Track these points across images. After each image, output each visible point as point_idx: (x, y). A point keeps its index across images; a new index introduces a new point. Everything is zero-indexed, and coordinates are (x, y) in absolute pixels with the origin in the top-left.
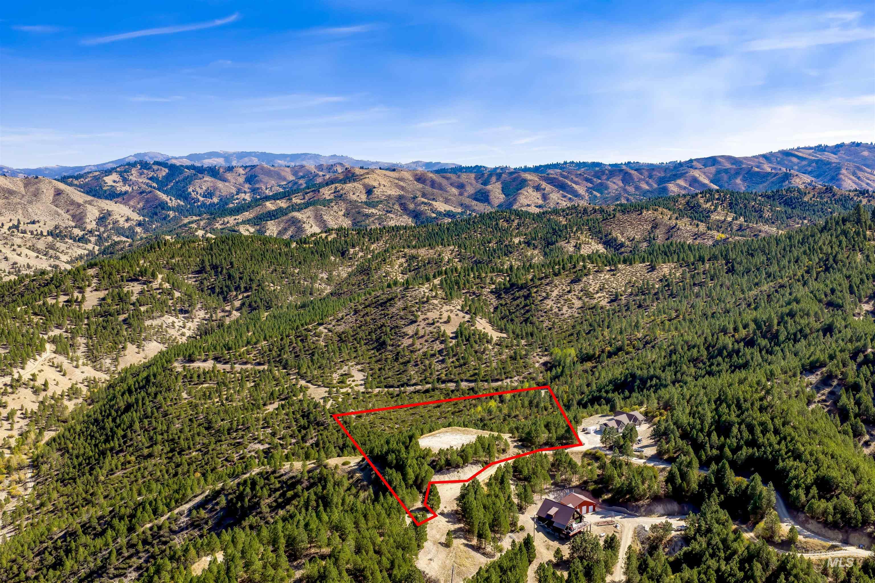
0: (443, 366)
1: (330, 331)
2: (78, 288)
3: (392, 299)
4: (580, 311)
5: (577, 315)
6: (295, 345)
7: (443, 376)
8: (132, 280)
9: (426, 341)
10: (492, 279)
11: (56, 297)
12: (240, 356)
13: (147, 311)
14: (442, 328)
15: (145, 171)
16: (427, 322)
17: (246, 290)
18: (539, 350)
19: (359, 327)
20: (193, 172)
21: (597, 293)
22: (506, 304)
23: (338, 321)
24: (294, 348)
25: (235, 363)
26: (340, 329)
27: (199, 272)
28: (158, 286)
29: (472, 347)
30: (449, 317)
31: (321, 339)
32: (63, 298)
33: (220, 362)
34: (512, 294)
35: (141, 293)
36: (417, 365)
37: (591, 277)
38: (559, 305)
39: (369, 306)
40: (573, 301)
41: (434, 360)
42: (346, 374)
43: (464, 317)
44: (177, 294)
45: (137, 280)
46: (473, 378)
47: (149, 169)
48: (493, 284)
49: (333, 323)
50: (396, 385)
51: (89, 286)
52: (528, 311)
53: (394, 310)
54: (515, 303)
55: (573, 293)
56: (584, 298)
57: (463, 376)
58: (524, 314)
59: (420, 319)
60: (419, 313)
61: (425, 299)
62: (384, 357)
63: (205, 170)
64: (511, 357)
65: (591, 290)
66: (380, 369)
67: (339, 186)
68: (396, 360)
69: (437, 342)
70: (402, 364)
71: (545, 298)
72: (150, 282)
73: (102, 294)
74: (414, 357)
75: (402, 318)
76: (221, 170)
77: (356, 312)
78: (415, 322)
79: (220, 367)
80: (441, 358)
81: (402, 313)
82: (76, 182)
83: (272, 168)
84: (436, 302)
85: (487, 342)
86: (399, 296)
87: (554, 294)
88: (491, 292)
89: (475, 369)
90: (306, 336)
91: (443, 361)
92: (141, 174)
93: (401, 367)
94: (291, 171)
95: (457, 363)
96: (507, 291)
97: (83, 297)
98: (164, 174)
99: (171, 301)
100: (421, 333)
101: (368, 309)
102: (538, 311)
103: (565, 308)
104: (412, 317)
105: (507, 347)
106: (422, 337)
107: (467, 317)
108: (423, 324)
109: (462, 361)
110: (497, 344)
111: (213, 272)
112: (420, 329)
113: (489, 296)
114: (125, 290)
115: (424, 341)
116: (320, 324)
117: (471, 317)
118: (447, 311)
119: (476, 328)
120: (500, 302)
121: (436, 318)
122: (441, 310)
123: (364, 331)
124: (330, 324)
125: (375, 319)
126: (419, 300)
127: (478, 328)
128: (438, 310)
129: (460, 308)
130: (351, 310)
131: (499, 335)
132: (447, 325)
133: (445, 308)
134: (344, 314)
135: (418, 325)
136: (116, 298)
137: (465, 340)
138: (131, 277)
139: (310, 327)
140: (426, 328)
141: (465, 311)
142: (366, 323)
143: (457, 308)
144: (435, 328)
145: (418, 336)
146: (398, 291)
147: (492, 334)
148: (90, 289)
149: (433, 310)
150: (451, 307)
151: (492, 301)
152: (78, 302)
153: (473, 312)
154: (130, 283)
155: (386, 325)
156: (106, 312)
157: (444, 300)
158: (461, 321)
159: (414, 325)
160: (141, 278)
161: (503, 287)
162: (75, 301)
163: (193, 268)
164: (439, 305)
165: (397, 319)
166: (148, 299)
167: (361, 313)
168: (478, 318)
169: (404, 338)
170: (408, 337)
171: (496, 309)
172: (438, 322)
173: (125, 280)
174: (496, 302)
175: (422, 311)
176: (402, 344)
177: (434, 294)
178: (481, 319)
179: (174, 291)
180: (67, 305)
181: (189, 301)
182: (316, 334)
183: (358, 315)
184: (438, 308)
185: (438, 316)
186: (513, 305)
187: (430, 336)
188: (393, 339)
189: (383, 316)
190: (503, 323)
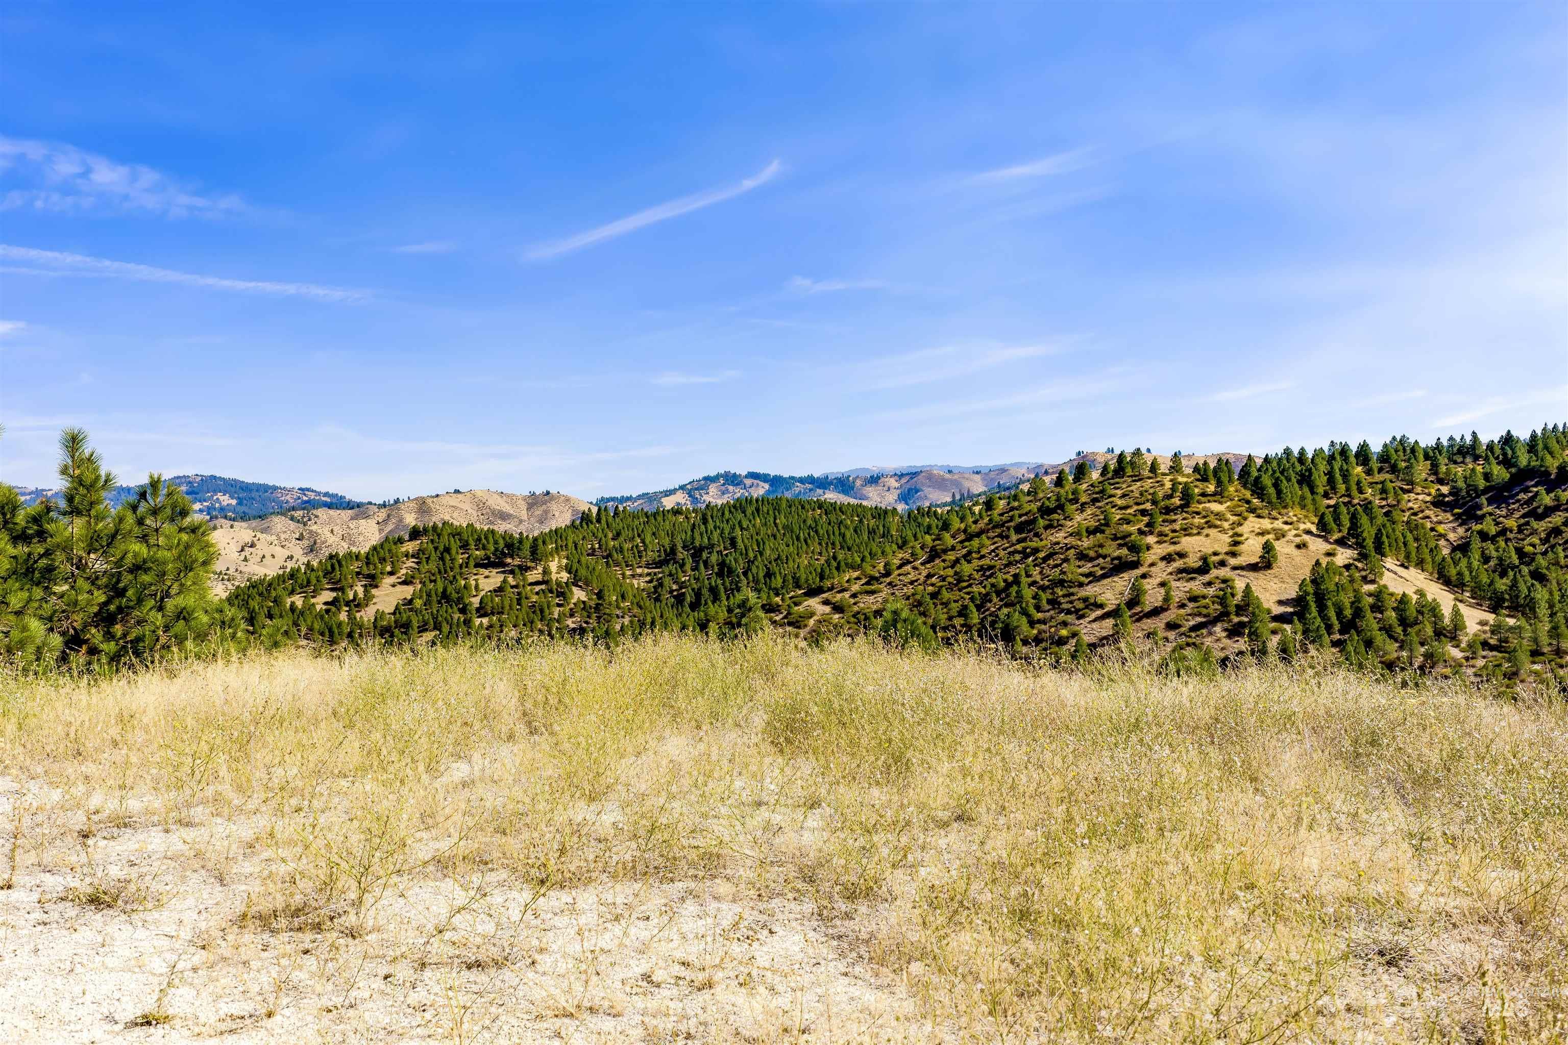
1: (838, 608)
2: (368, 576)
3: (1061, 507)
8: (489, 565)
9: (1171, 626)
10: (1434, 469)
11: (315, 594)
13: (490, 626)
14: (1240, 585)
15: (731, 488)
16: (1178, 564)
19: (934, 596)
20: (809, 486)
22: (1503, 532)
23: (872, 579)
26: (870, 603)
27: (659, 564)
28: (539, 578)
30: (1268, 548)
32: (328, 596)
34: (1528, 502)
35: (500, 590)
39: (978, 535)
43: (1329, 554)
44: (578, 594)
45: (498, 564)
47: (738, 484)
48: (1441, 482)
49: (855, 588)
51: (391, 573)
53: (1060, 536)
54: (1542, 526)
59: (1149, 557)
60: (1151, 540)
61: (1176, 501)
63: (831, 483)
69: (1218, 629)
72: (528, 569)
73: (407, 592)
75: (1082, 556)
76: (858, 483)
77: (934, 555)
78: (1135, 565)
81: (1086, 543)
83: (948, 476)
84: (1215, 507)
85: (1439, 633)
86: (1084, 499)
88: (1438, 503)
92: (723, 493)
94: (983, 479)
96: (1500, 494)
97: (368, 598)
98: (762, 492)
99: (559, 610)
100: (1153, 597)
101: (975, 543)
104: (1124, 551)
105: (1536, 654)
106: (1156, 612)
107: (1344, 556)
108: (1161, 572)
110: (1485, 644)
111: (689, 563)
112: (1147, 587)
113: (1427, 512)
114: (463, 582)
115: (1162, 625)
116: (812, 592)
117: (1363, 557)
118: (1262, 534)
119: (1385, 586)
120: (1479, 527)
121: (1215, 554)
122: (1239, 530)
123: (946, 604)
124: (843, 590)
125: (991, 567)
126: (1154, 502)
127: (1391, 590)
128: (1224, 531)
129: (1314, 529)
130: (918, 550)
131: (1491, 618)
132: (1260, 575)
133: (1252, 523)
134: (897, 562)
135: (1144, 576)
136: (434, 598)
137: (1337, 626)
138: (488, 558)
139: (778, 599)
140: (1174, 584)
141: (1336, 536)
142: (960, 581)
143: (1302, 526)
144: (1209, 584)
145: (1138, 609)
146: (1084, 486)
147: (1456, 613)
148: (392, 579)
149: (1206, 531)
150: (1278, 524)
151: (1441, 529)
152: (356, 605)
153: (1369, 543)
154: (482, 570)
155: (1024, 580)
156: (403, 626)
157: (1248, 502)
158: (1318, 563)
159: (1125, 575)
160: (509, 560)
161: (1482, 484)
162: (347, 604)
163: (651, 555)
164: (1229, 516)
165: (1066, 560)
166: (507, 603)
167: (951, 556)
168: (1390, 562)
169: (1082, 617)
170: (1099, 612)
171: (1463, 548)
172: (1222, 564)
173: (472, 563)
174: (1461, 531)
175: (1161, 534)
176: (1074, 635)
177: (1211, 488)
178: (1402, 565)
179: (574, 589)
180: (327, 611)
181: (597, 607)
182: (792, 618)
183: (937, 561)
184: (1226, 525)
185: (1226, 549)
186: (1534, 532)
187: (1188, 610)
188: (1040, 622)
189: (1018, 557)
190: (1502, 585)
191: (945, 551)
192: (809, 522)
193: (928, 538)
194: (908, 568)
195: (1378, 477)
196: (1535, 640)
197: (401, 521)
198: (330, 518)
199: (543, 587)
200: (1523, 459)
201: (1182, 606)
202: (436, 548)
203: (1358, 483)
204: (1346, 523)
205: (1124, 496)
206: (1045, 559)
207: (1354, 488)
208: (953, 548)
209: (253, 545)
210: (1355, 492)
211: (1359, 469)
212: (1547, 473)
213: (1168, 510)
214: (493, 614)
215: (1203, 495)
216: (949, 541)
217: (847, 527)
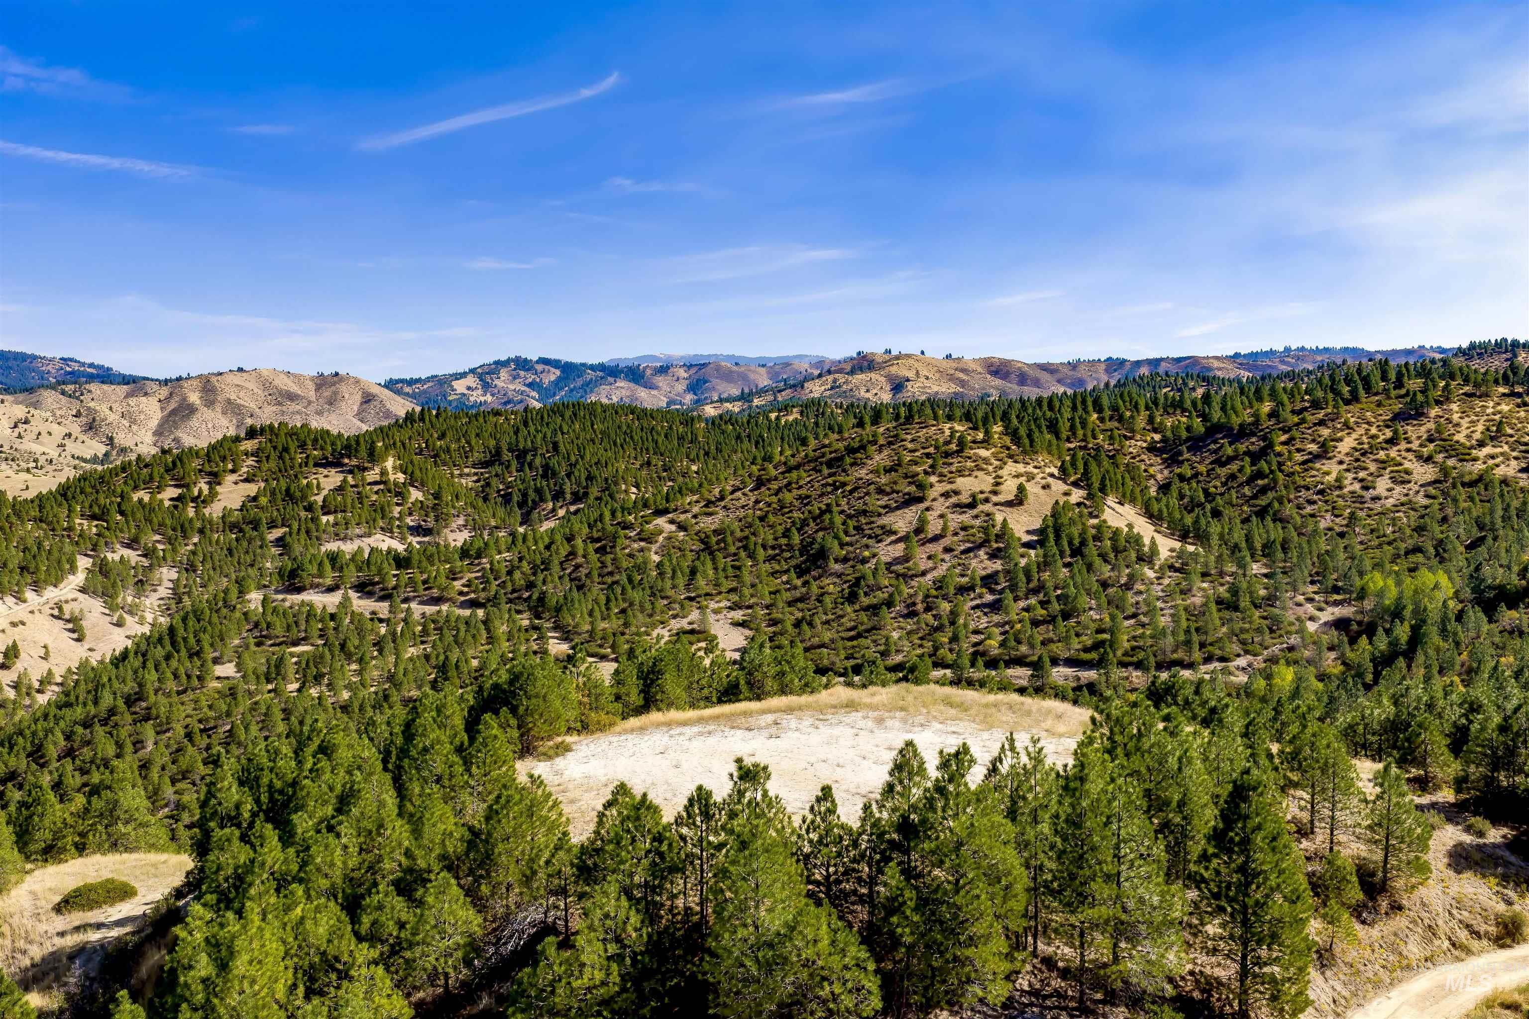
0: (996, 618)
1: (682, 527)
2: (210, 474)
3: (863, 447)
4: (1432, 491)
5: (1425, 502)
6: (580, 560)
7: (993, 645)
8: (327, 465)
9: (948, 550)
10: (1151, 420)
11: (160, 489)
12: (425, 582)
13: (336, 524)
14: (999, 518)
15: (522, 373)
16: (954, 500)
17: (577, 498)
18: (1311, 589)
19: (762, 519)
20: (601, 374)
21: (1481, 444)
22: (1196, 476)
23: (709, 503)
24: (577, 567)
25: (406, 600)
26: (709, 524)
27: (485, 464)
28: (378, 478)
29: (1090, 567)
30: (1021, 489)
31: (654, 547)
32: (172, 492)
33: (369, 595)
34: (1216, 451)
35: (340, 489)
36: (912, 614)
37: (1454, 407)
38: (1362, 474)
39: (797, 467)
40: (1407, 465)
41: (967, 604)
42: (692, 632)
43: (1067, 494)
44: (415, 495)
45: (336, 464)
46: (1094, 655)
47: (528, 370)
48: (1155, 431)
49: (696, 509)
50: (839, 666)
51: (233, 471)
52: (1264, 490)
53: (862, 473)
54: (1223, 472)
55: (1403, 445)
56: (1439, 458)
57: (1058, 649)
58: (1255, 497)
59: (933, 493)
60: (933, 479)
61: (953, 447)
62: (815, 589)
63: (622, 371)
64: (1219, 602)
65: (1460, 437)
66: (797, 624)
67: (841, 378)
68: (852, 598)
69: (982, 553)
70: (866, 609)
71: (1317, 457)
72: (365, 469)
73: (252, 489)
74: (906, 591)
75: (880, 491)
76: (649, 372)
77: (760, 483)
78: (921, 500)
79: (362, 605)
80: (989, 598)
81: (884, 480)
82: (407, 389)
84: (983, 453)
85: (1140, 559)
86: (882, 441)
87: (1347, 444)
88: (1152, 449)
89: (1099, 631)
90: (615, 537)
91: (995, 607)
92: (514, 378)
93: (864, 617)
95: (1041, 612)
96: (1196, 443)
97: (213, 495)
98: (553, 378)
99: (398, 509)
100: (934, 527)
101: (794, 475)
102: (1298, 489)
103: (1382, 485)
104: (913, 488)
105: (1205, 575)
106: (936, 539)
107: (1077, 495)
108: (941, 506)
109: (1056, 607)
110: (1171, 567)
111: (514, 464)
112: (930, 518)
113: (1143, 457)
114: (305, 482)
115: (940, 549)
116: (659, 513)
117: (1090, 496)
118: (1017, 476)
119: (1105, 521)
120: (1178, 471)
121: (982, 492)
122: (1000, 473)
123: (772, 526)
124: (686, 512)
125: (808, 497)
126: (936, 448)
127: (1110, 523)
128: (988, 474)
129: (1056, 472)
130: (747, 480)
131: (1177, 545)
132: (1014, 510)
133: (1011, 468)
134: (729, 488)
135: (927, 509)
136: (279, 496)
137: (1068, 552)
138: (326, 458)
139: (631, 518)
140: (950, 516)
141: (1072, 479)
142: (782, 508)
143: (1048, 470)
144: (976, 517)
145: (922, 536)
146: (881, 430)
147: (1153, 542)
148: (234, 477)
149: (975, 473)
150: (1030, 469)
151: (1151, 470)
152: (200, 501)
153: (1096, 485)
154: (321, 470)
155: (835, 509)
156: (251, 522)
157: (1008, 449)
158: (1057, 502)
159: (913, 508)
160: (346, 461)
161: (1184, 435)
162: (194, 500)
163: (477, 456)
164: (993, 461)
165: (867, 494)
166: (349, 501)
167: (774, 486)
168: (1111, 501)
169: (880, 541)
170: (893, 538)
171: (1164, 488)
172: (987, 500)
173: (311, 463)
174: (1166, 472)
175: (941, 475)
176: (874, 556)
177: (981, 436)
178: (1119, 503)
179: (411, 489)
180: (176, 507)
181: (435, 507)
182: (643, 535)
183: (763, 489)
184: (991, 468)
185: (989, 488)
186: (1218, 477)
187: (960, 537)
188: (847, 544)
189: (829, 489)
190: (1189, 520)
191: (769, 481)
192: (624, 428)
193: (755, 468)
194: (739, 494)
195: (1109, 425)
196: (1206, 565)
197: (184, 399)
198: (104, 393)
199: (382, 487)
200: (1216, 415)
201: (956, 534)
202: (275, 448)
203: (1093, 430)
204: (1080, 465)
205: (913, 441)
206: (851, 492)
207: (1089, 434)
208: (776, 479)
209: (26, 422)
210: (1090, 439)
211: (1095, 416)
212: (1232, 429)
213: (947, 455)
214: (335, 512)
215: (974, 442)
216: (774, 473)
217: (659, 434)
